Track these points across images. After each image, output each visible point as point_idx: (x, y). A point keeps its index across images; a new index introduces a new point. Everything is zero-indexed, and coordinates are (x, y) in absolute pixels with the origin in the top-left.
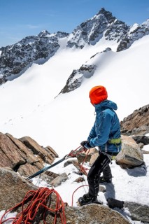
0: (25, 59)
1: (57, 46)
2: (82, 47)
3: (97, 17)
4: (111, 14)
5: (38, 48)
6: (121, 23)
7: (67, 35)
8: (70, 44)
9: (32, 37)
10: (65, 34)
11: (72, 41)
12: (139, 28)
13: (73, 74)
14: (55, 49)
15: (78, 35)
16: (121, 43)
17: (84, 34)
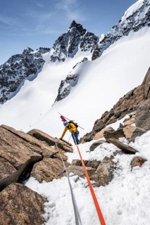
0: (17, 77)
1: (42, 61)
2: (64, 60)
3: (71, 30)
4: (81, 27)
5: (26, 65)
6: (91, 34)
7: (48, 50)
8: (53, 59)
9: (18, 56)
10: (47, 49)
11: (54, 56)
12: (106, 37)
13: (62, 85)
14: (41, 64)
15: (58, 49)
16: (94, 53)
17: (63, 47)
